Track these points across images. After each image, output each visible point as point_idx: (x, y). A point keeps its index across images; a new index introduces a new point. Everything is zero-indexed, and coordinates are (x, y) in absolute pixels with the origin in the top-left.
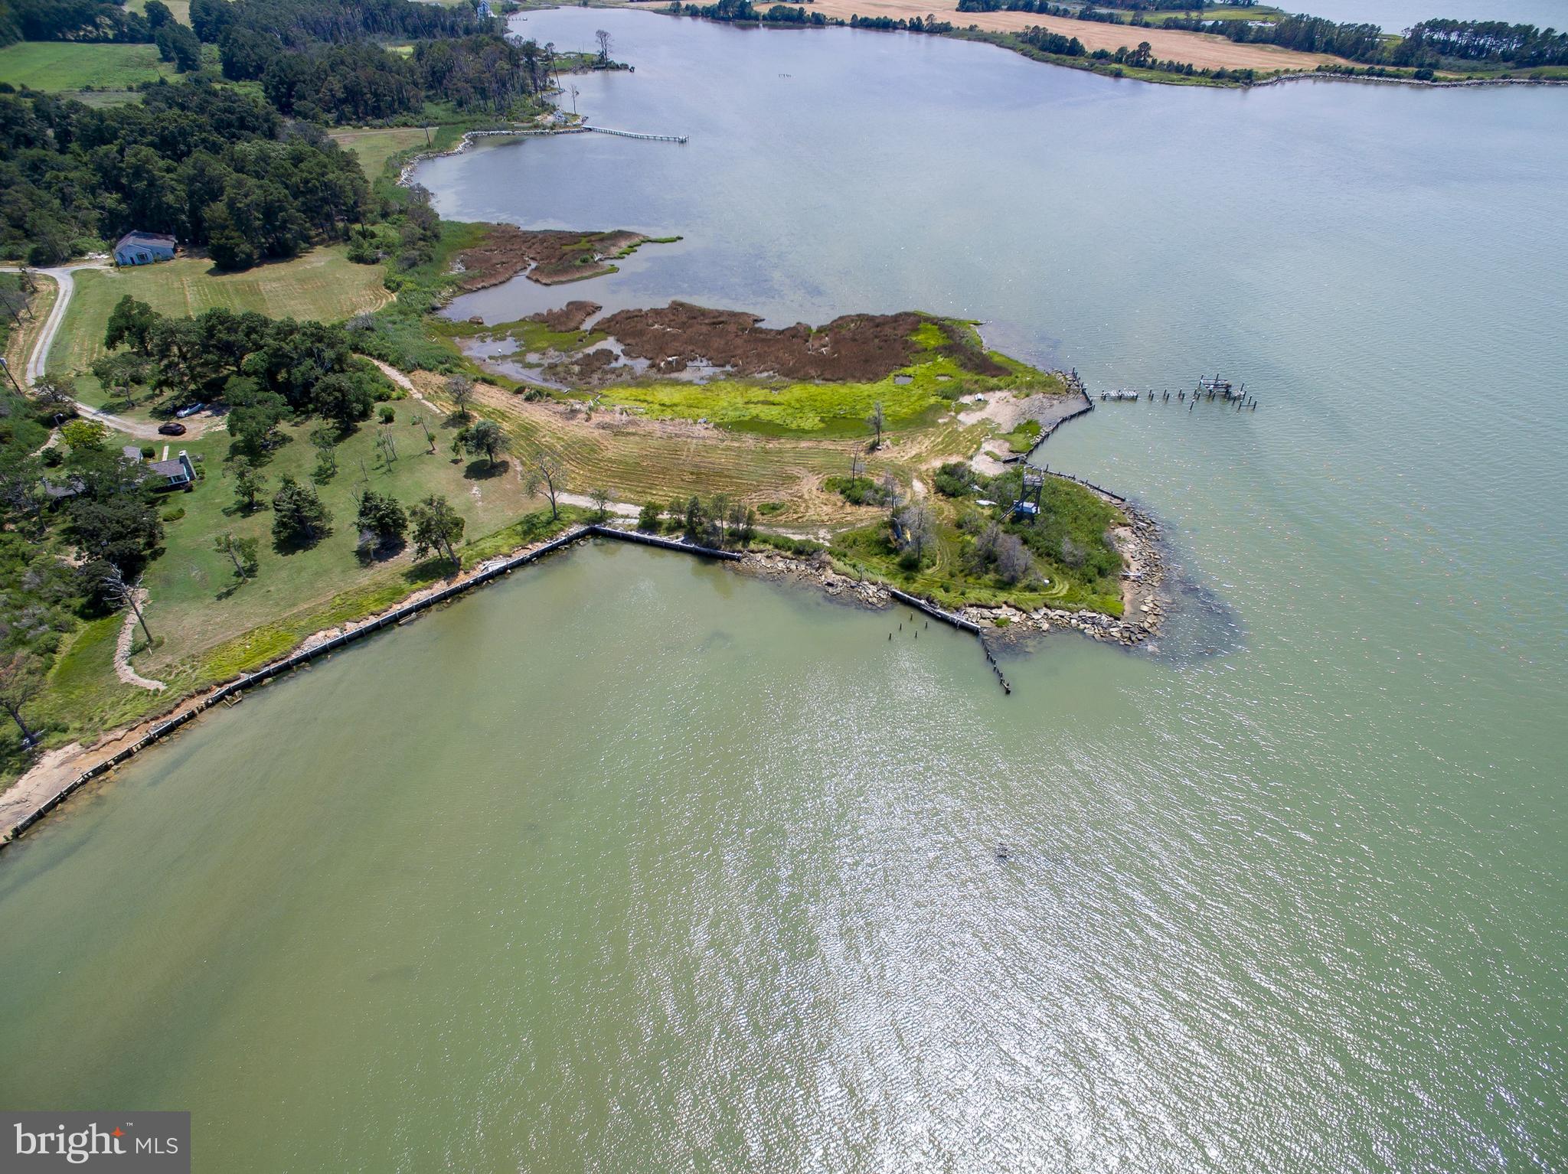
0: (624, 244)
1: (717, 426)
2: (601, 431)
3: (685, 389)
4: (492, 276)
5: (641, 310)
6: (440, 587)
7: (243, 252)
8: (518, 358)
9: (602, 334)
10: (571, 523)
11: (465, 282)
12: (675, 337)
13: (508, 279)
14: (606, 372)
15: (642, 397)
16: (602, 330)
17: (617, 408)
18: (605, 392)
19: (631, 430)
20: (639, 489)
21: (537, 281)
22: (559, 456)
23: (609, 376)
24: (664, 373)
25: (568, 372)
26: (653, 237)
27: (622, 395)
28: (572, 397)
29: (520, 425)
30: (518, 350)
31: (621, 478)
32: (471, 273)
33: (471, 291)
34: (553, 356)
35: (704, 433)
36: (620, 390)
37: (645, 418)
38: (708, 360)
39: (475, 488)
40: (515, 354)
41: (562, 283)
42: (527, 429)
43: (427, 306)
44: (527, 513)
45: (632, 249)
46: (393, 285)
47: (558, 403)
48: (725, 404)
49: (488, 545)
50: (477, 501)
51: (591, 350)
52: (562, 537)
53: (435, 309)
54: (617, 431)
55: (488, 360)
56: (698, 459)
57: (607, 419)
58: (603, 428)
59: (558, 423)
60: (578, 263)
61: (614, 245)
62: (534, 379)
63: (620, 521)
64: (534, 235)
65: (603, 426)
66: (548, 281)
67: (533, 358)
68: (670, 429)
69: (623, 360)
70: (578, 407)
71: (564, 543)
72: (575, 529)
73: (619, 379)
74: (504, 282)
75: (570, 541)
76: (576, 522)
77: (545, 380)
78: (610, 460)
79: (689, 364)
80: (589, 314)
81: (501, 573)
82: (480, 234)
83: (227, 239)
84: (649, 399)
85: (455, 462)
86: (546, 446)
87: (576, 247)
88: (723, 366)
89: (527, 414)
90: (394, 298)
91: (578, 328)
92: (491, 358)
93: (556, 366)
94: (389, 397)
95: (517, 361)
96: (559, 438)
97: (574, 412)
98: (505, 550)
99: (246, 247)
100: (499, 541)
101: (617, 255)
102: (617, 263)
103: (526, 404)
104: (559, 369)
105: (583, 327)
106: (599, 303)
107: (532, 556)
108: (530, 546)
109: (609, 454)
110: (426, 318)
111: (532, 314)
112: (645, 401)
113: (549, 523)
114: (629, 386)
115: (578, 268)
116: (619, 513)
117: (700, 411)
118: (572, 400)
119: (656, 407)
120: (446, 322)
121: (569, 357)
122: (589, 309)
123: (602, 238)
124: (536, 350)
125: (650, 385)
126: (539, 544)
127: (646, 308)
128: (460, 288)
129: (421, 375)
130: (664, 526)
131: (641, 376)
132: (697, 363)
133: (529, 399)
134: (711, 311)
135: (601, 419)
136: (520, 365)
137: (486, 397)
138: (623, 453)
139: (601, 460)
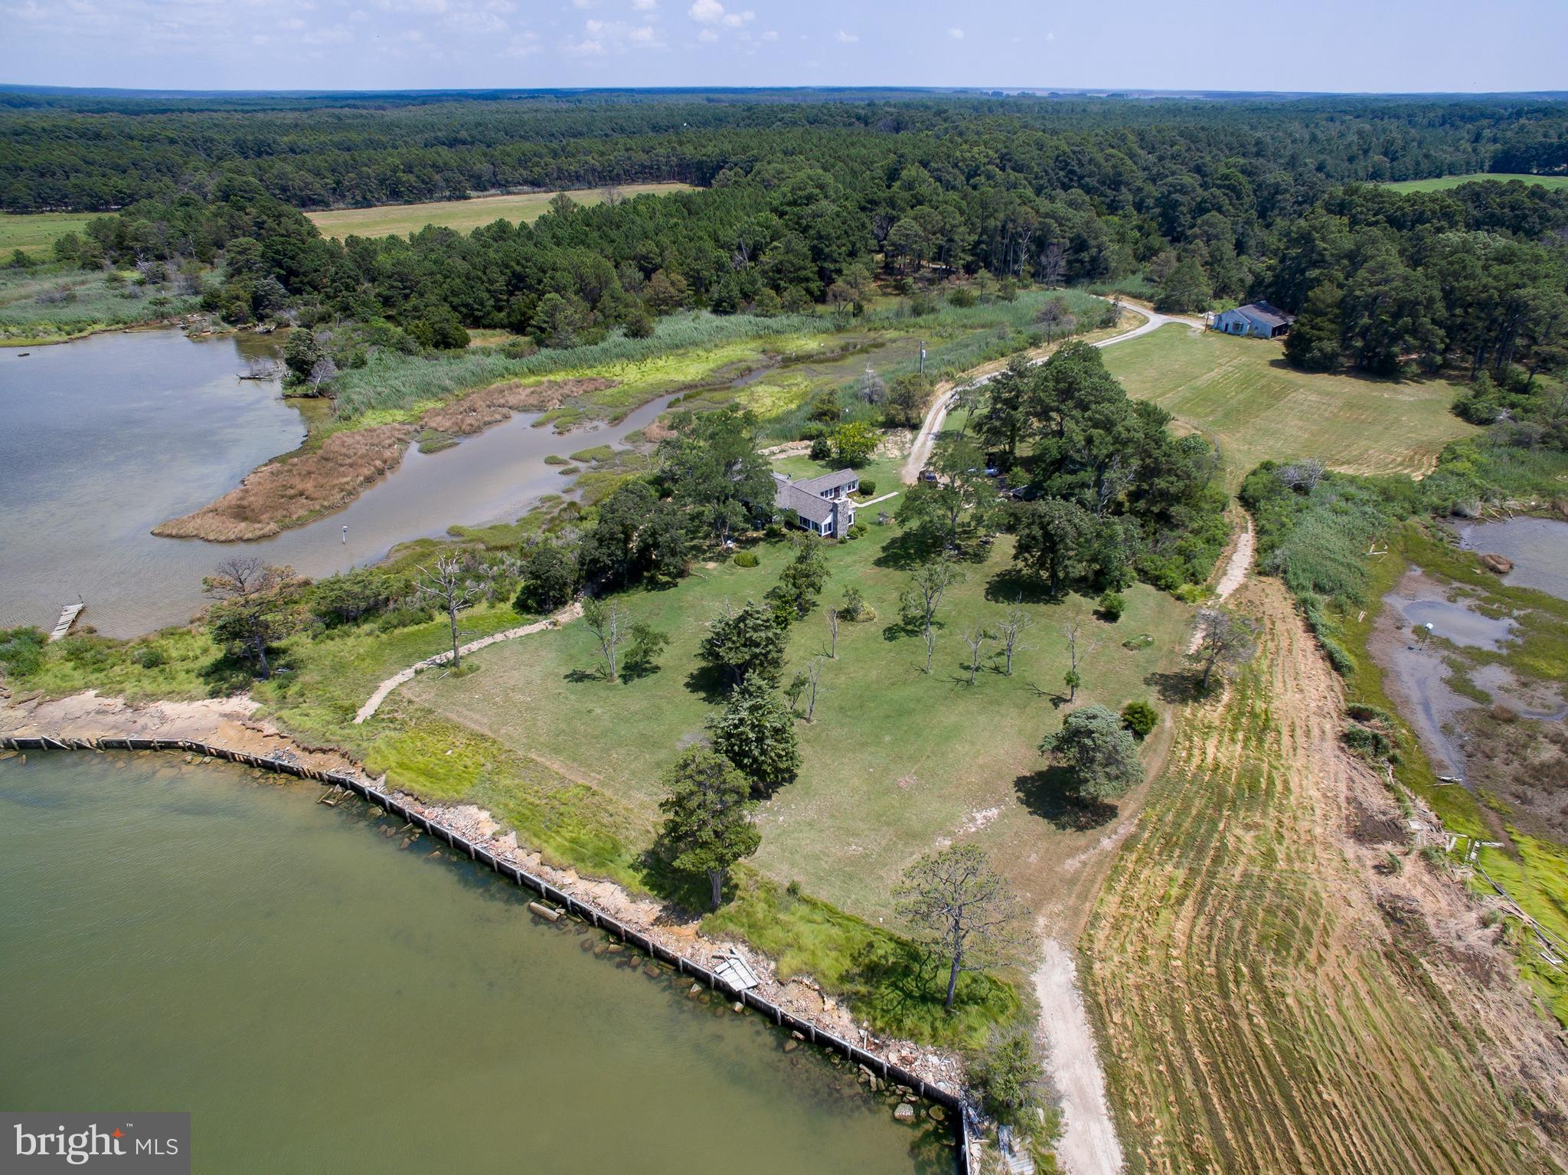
2: (1376, 919)
6: (642, 913)
7: (1321, 350)
17: (1497, 903)
18: (1531, 846)
20: (1202, 1139)
22: (1205, 891)
25: (1516, 750)
28: (1440, 798)
31: (1220, 1067)
39: (992, 812)
40: (1470, 651)
42: (1253, 787)
43: (1449, 503)
46: (1447, 456)
47: (1388, 787)
59: (1321, 824)
65: (1395, 913)
70: (1414, 825)
71: (880, 1071)
78: (1272, 1004)
81: (728, 995)
83: (1313, 328)
86: (1222, 849)
89: (1299, 763)
90: (1419, 473)
93: (1512, 720)
94: (1165, 588)
95: (1451, 664)
96: (1268, 854)
97: (1394, 831)
98: (796, 964)
99: (1330, 346)
100: (819, 935)
103: (1330, 745)
104: (1508, 730)
107: (802, 1028)
109: (1295, 984)
110: (1418, 520)
118: (1421, 803)
120: (1444, 542)
126: (845, 1019)
128: (1556, 507)
129: (1269, 586)
133: (1348, 739)
135: (1418, 892)
136: (1446, 672)
137: (1291, 684)
138: (1331, 1012)
139: (1257, 980)
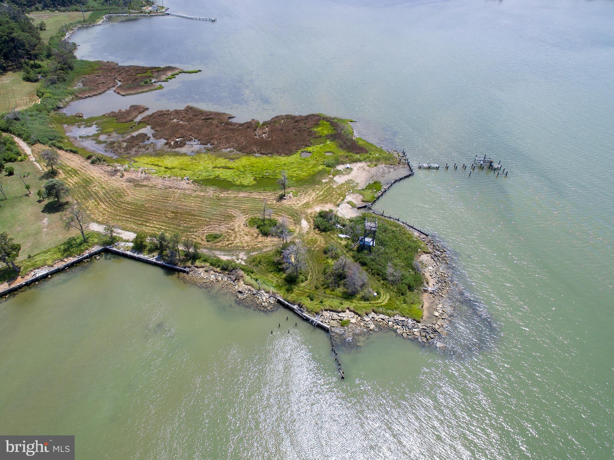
0: (169, 74)
1: (195, 182)
2: (128, 183)
3: (182, 158)
4: (95, 90)
5: (168, 111)
6: (4, 287)
8: (95, 138)
9: (145, 124)
10: (93, 245)
11: (80, 93)
12: (182, 127)
13: (104, 92)
14: (140, 147)
15: (156, 163)
16: (145, 122)
17: (140, 170)
18: (136, 159)
19: (145, 183)
20: (139, 222)
21: (118, 93)
22: (100, 200)
23: (141, 150)
24: (172, 148)
25: (120, 147)
26: (186, 70)
27: (145, 162)
28: (117, 161)
29: (84, 179)
30: (96, 132)
31: (131, 215)
32: (85, 88)
33: (82, 98)
34: (115, 136)
35: (185, 186)
36: (145, 158)
37: (154, 176)
38: (199, 140)
39: (46, 219)
40: (94, 135)
42: (87, 181)
43: (55, 106)
44: (71, 237)
45: (173, 76)
46: (40, 94)
47: (108, 165)
48: (202, 168)
49: (41, 258)
50: (43, 228)
51: (135, 134)
52: (86, 254)
53: (59, 108)
54: (136, 183)
55: (78, 139)
56: (178, 203)
57: (133, 176)
58: (130, 182)
59: (105, 178)
60: (142, 83)
61: (164, 74)
62: (99, 150)
63: (122, 244)
64: (124, 68)
65: (129, 181)
66: (124, 94)
67: (103, 138)
68: (167, 183)
69: (152, 140)
70: (119, 168)
71: (87, 258)
72: (96, 249)
73: (147, 151)
74: (101, 93)
75: (91, 256)
76: (97, 244)
77: (106, 151)
78: (128, 203)
79: (188, 143)
80: (140, 113)
81: (44, 277)
82: (96, 67)
84: (160, 164)
85: (40, 201)
86: (94, 193)
87: (144, 75)
88: (206, 144)
89: (89, 172)
90: (39, 102)
91: (132, 121)
92: (80, 137)
93: (114, 143)
94: (15, 160)
95: (94, 140)
96: (103, 188)
97: (116, 171)
98: (49, 262)
100: (47, 256)
101: (164, 79)
102: (163, 84)
103: (91, 166)
104: (115, 145)
105: (135, 120)
106: (147, 106)
107: (65, 267)
108: (65, 260)
109: (128, 199)
110: (52, 113)
111: (109, 112)
112: (157, 165)
113: (80, 244)
114: (151, 156)
115: (142, 87)
116: (125, 238)
117: (187, 172)
118: (116, 164)
119: (163, 169)
120: (64, 116)
121: (123, 137)
122: (140, 110)
123: (159, 70)
124: (106, 133)
125: (162, 155)
126: (71, 258)
127: (172, 109)
128: (76, 96)
129: (39, 147)
130: (148, 248)
131: (159, 150)
132: (192, 143)
133: (93, 163)
134: (206, 112)
135: (130, 176)
136: (95, 142)
137: (70, 161)
138: (136, 198)
139: (123, 203)
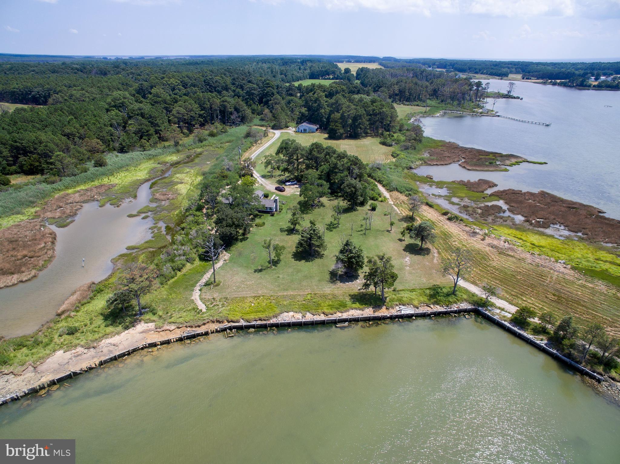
0: (513, 160)
1: (573, 268)
2: (490, 248)
3: (549, 239)
4: (441, 160)
5: (521, 191)
6: (368, 312)
7: (340, 133)
8: (448, 198)
9: (496, 198)
10: (463, 300)
11: (429, 161)
12: (542, 209)
13: (449, 164)
14: (497, 217)
15: (519, 236)
16: (497, 196)
17: (503, 238)
18: (495, 227)
19: (511, 253)
20: (513, 293)
21: (464, 167)
23: (498, 220)
24: (535, 226)
25: (474, 212)
26: (529, 160)
27: (506, 232)
28: (475, 225)
29: (441, 231)
30: (448, 194)
31: (501, 281)
32: (432, 158)
33: (430, 165)
34: (467, 202)
35: (562, 270)
36: (505, 229)
37: (520, 249)
38: (565, 226)
39: (408, 258)
40: (446, 196)
41: (477, 170)
42: (445, 234)
43: (408, 166)
44: (435, 283)
45: (518, 163)
46: (395, 155)
47: (466, 226)
48: (580, 256)
49: (406, 295)
50: (406, 266)
51: (490, 204)
52: (455, 308)
53: (411, 168)
54: (501, 252)
55: (431, 195)
56: (559, 286)
57: (495, 243)
58: (492, 247)
59: (464, 236)
60: (487, 163)
61: (507, 160)
62: (454, 210)
63: (498, 311)
64: (466, 149)
66: (470, 168)
67: (455, 200)
68: (537, 260)
69: (507, 214)
70: (478, 231)
71: (455, 312)
72: (464, 306)
73: (505, 223)
74: (447, 164)
75: (459, 312)
76: (466, 300)
77: (460, 212)
78: (494, 267)
79: (551, 225)
80: (490, 187)
81: (409, 317)
82: (440, 144)
83: (336, 126)
84: (524, 239)
85: (400, 240)
86: (455, 247)
87: (487, 157)
88: (576, 232)
89: (447, 227)
90: (394, 160)
91: (483, 192)
92: (433, 195)
93: (468, 207)
94: (377, 200)
95: (447, 200)
96: (463, 245)
97: (475, 233)
98: (416, 303)
99: (342, 131)
100: (413, 295)
101: (509, 164)
102: (508, 168)
103: (447, 222)
104: (469, 209)
105: (486, 192)
106: (496, 183)
107: (432, 313)
108: (432, 306)
109: (495, 264)
110: (406, 171)
111: (459, 180)
112: (521, 239)
113: (448, 295)
114: (511, 228)
115: (487, 166)
116: (497, 305)
117: (560, 255)
118: (475, 227)
119: (528, 244)
120: (415, 175)
121: (476, 204)
122: (491, 185)
123: (501, 155)
124: (458, 197)
125: (524, 231)
126: (438, 307)
127: (524, 191)
128: (425, 162)
129: (396, 194)
130: (531, 327)
131: (519, 225)
132: (558, 226)
133: (450, 219)
135: (491, 241)
136: (448, 202)
137: (426, 212)
138: (503, 266)
139: (488, 266)
